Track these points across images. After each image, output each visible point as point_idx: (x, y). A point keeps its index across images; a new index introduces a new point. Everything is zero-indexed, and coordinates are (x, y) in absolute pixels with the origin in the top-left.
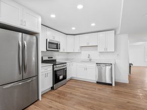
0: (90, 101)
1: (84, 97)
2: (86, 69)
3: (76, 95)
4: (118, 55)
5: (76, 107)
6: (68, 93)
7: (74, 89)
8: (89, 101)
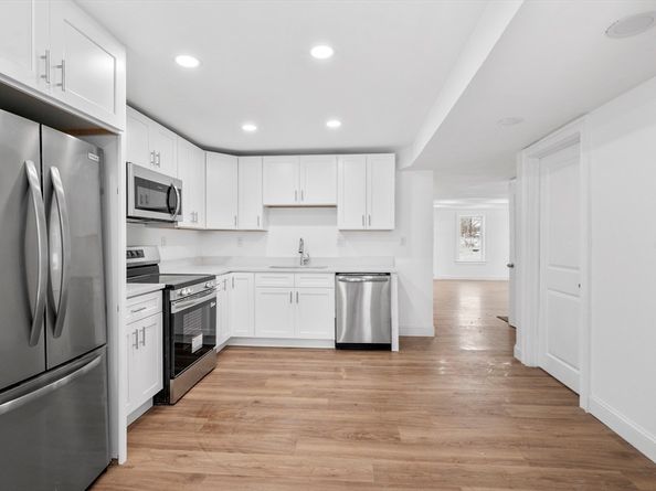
0: (346, 416)
1: (316, 407)
2: (295, 298)
3: (281, 406)
4: (403, 241)
5: (301, 447)
6: (246, 405)
7: (262, 385)
8: (339, 416)
